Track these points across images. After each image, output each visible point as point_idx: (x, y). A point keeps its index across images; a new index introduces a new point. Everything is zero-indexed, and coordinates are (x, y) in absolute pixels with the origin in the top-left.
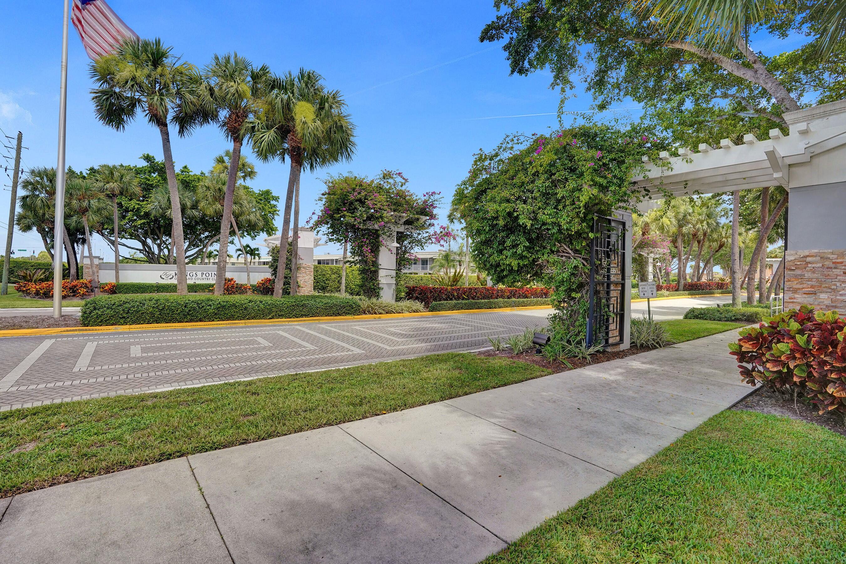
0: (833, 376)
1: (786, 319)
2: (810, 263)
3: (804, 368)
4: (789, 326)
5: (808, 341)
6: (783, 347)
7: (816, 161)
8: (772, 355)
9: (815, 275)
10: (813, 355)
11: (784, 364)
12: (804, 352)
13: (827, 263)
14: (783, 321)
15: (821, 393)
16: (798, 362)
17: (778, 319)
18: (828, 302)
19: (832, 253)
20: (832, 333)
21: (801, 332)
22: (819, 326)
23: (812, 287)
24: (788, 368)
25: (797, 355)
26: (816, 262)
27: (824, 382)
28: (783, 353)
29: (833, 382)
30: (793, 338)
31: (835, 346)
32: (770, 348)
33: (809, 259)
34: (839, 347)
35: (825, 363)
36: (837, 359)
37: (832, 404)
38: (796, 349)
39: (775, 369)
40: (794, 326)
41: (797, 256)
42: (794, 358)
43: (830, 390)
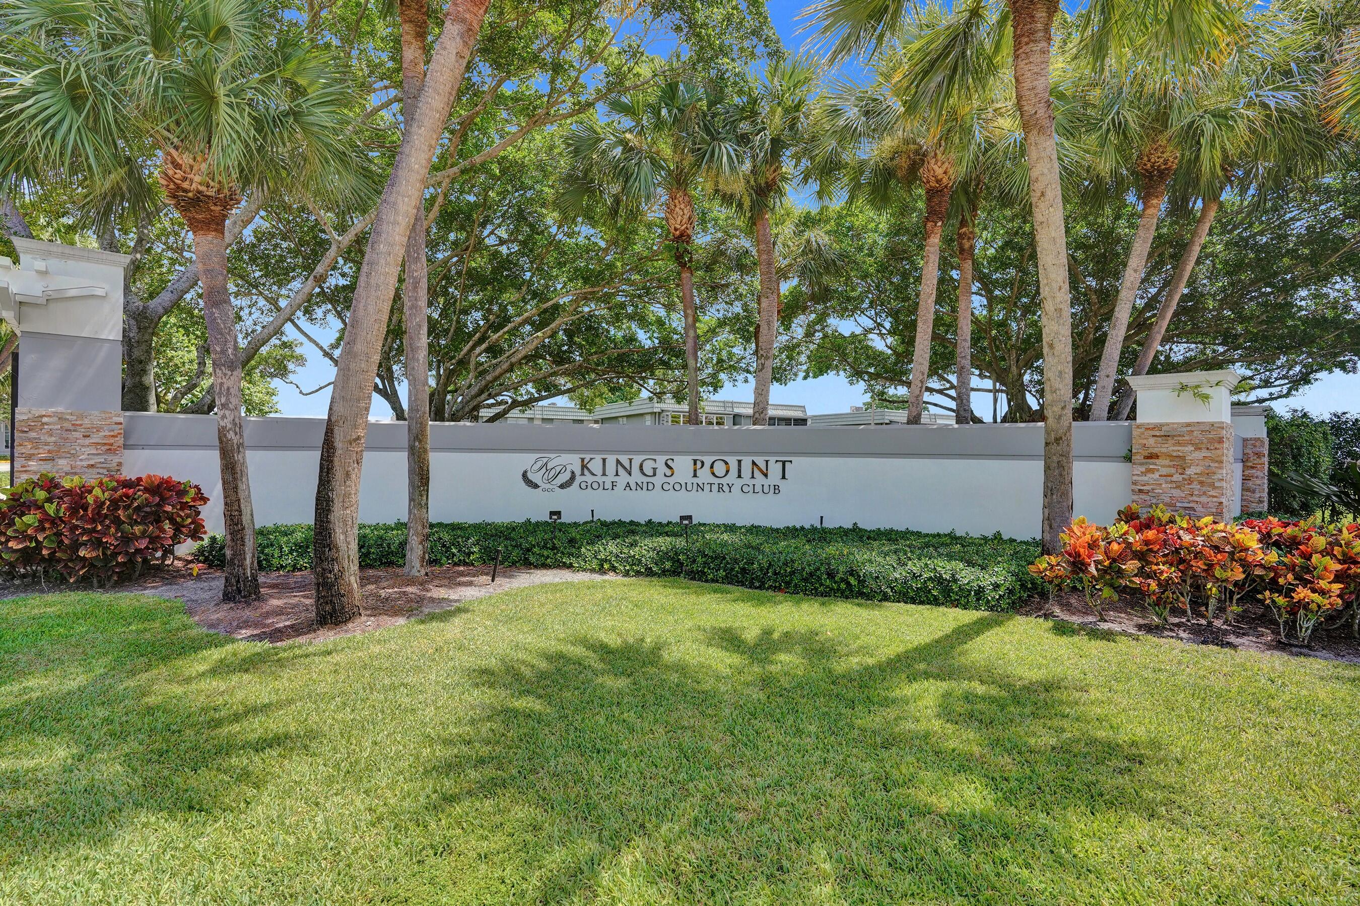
0: (85, 538)
1: (30, 489)
2: (46, 424)
3: (53, 538)
4: (34, 495)
5: (58, 510)
6: (30, 519)
7: (52, 305)
8: (15, 531)
9: (53, 439)
10: (63, 522)
11: (31, 538)
12: (55, 521)
13: (67, 425)
14: (27, 491)
15: (71, 560)
16: (48, 533)
17: (20, 490)
18: (67, 469)
19: (71, 414)
20: (82, 496)
21: (49, 500)
22: (69, 492)
23: (49, 452)
24: (37, 541)
25: (47, 525)
26: (54, 424)
27: (76, 545)
28: (30, 525)
29: (84, 544)
30: (41, 507)
31: (85, 510)
32: (12, 523)
33: (45, 420)
34: (90, 510)
35: (76, 527)
36: (88, 522)
37: (83, 567)
38: (46, 520)
39: (20, 546)
40: (41, 495)
41: (30, 416)
42: (43, 529)
43: (82, 553)
